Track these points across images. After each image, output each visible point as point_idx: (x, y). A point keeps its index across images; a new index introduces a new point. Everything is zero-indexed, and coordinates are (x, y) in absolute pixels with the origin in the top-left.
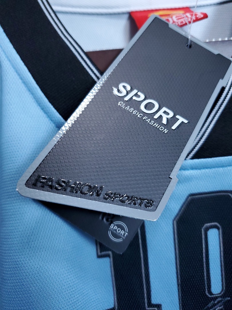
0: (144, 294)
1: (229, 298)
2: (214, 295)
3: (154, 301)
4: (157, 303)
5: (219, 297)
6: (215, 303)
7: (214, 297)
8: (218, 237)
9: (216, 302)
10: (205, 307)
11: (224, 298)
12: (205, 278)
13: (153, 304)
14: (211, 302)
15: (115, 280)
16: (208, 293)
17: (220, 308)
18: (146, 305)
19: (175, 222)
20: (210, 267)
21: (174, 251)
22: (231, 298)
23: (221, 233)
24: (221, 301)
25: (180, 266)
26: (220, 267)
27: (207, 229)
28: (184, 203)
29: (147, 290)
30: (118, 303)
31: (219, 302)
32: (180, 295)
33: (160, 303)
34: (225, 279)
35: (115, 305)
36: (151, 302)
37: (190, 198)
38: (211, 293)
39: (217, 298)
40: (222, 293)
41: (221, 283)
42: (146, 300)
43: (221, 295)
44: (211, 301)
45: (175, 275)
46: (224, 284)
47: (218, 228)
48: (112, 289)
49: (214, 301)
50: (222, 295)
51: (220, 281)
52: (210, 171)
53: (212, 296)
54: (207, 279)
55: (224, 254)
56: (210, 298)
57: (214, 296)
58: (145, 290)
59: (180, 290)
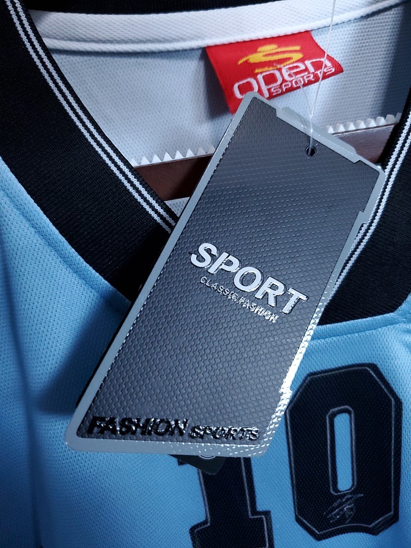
0: (246, 501)
1: (362, 495)
2: (340, 492)
3: (260, 507)
4: (264, 510)
5: (348, 493)
6: (342, 501)
7: (342, 495)
8: (348, 422)
9: (344, 500)
10: (329, 507)
11: (354, 494)
12: (330, 474)
13: (258, 512)
14: (336, 501)
15: (205, 489)
16: (333, 491)
17: (350, 506)
18: (250, 513)
19: (287, 411)
20: (337, 460)
21: (287, 448)
22: (364, 494)
23: (353, 418)
24: (351, 498)
25: (295, 465)
26: (350, 464)
27: (334, 415)
28: (301, 387)
29: (249, 495)
30: (210, 514)
31: (348, 500)
32: (295, 498)
33: (268, 510)
34: (357, 472)
35: (206, 517)
36: (256, 509)
37: (309, 378)
38: (337, 490)
39: (345, 495)
40: (353, 489)
41: (351, 477)
42: (249, 507)
43: (350, 491)
44: (338, 499)
45: (289, 475)
46: (355, 478)
47: (349, 412)
48: (201, 498)
49: (342, 499)
50: (353, 491)
51: (350, 475)
52: (340, 340)
53: (339, 493)
54: (332, 475)
55: (356, 443)
56: (336, 496)
57: (342, 493)
58: (247, 496)
59: (295, 492)
